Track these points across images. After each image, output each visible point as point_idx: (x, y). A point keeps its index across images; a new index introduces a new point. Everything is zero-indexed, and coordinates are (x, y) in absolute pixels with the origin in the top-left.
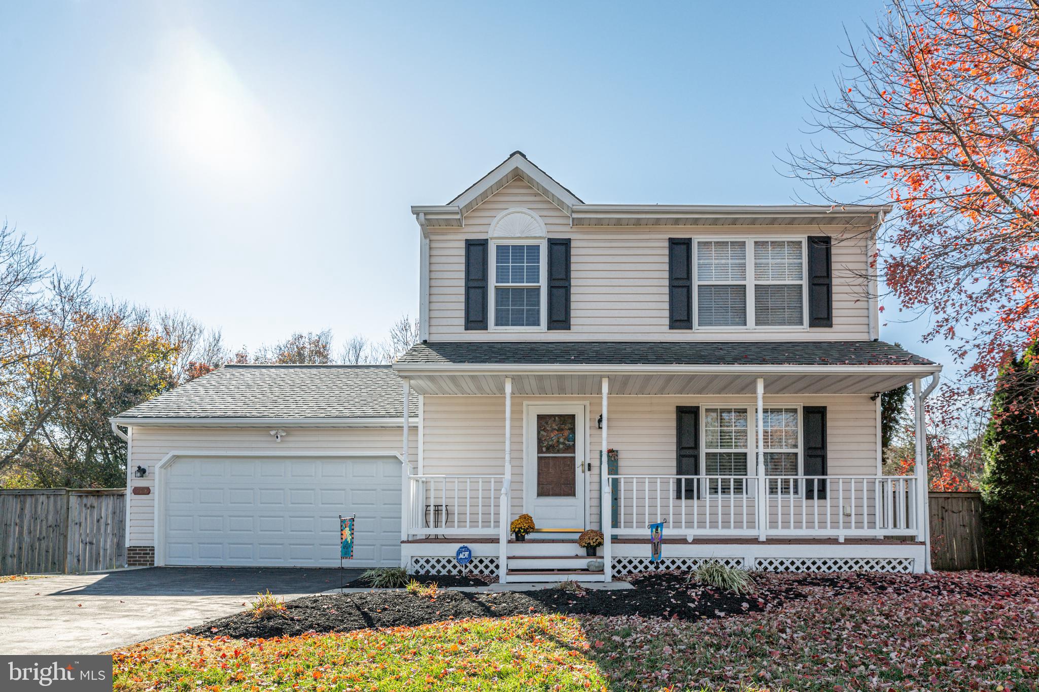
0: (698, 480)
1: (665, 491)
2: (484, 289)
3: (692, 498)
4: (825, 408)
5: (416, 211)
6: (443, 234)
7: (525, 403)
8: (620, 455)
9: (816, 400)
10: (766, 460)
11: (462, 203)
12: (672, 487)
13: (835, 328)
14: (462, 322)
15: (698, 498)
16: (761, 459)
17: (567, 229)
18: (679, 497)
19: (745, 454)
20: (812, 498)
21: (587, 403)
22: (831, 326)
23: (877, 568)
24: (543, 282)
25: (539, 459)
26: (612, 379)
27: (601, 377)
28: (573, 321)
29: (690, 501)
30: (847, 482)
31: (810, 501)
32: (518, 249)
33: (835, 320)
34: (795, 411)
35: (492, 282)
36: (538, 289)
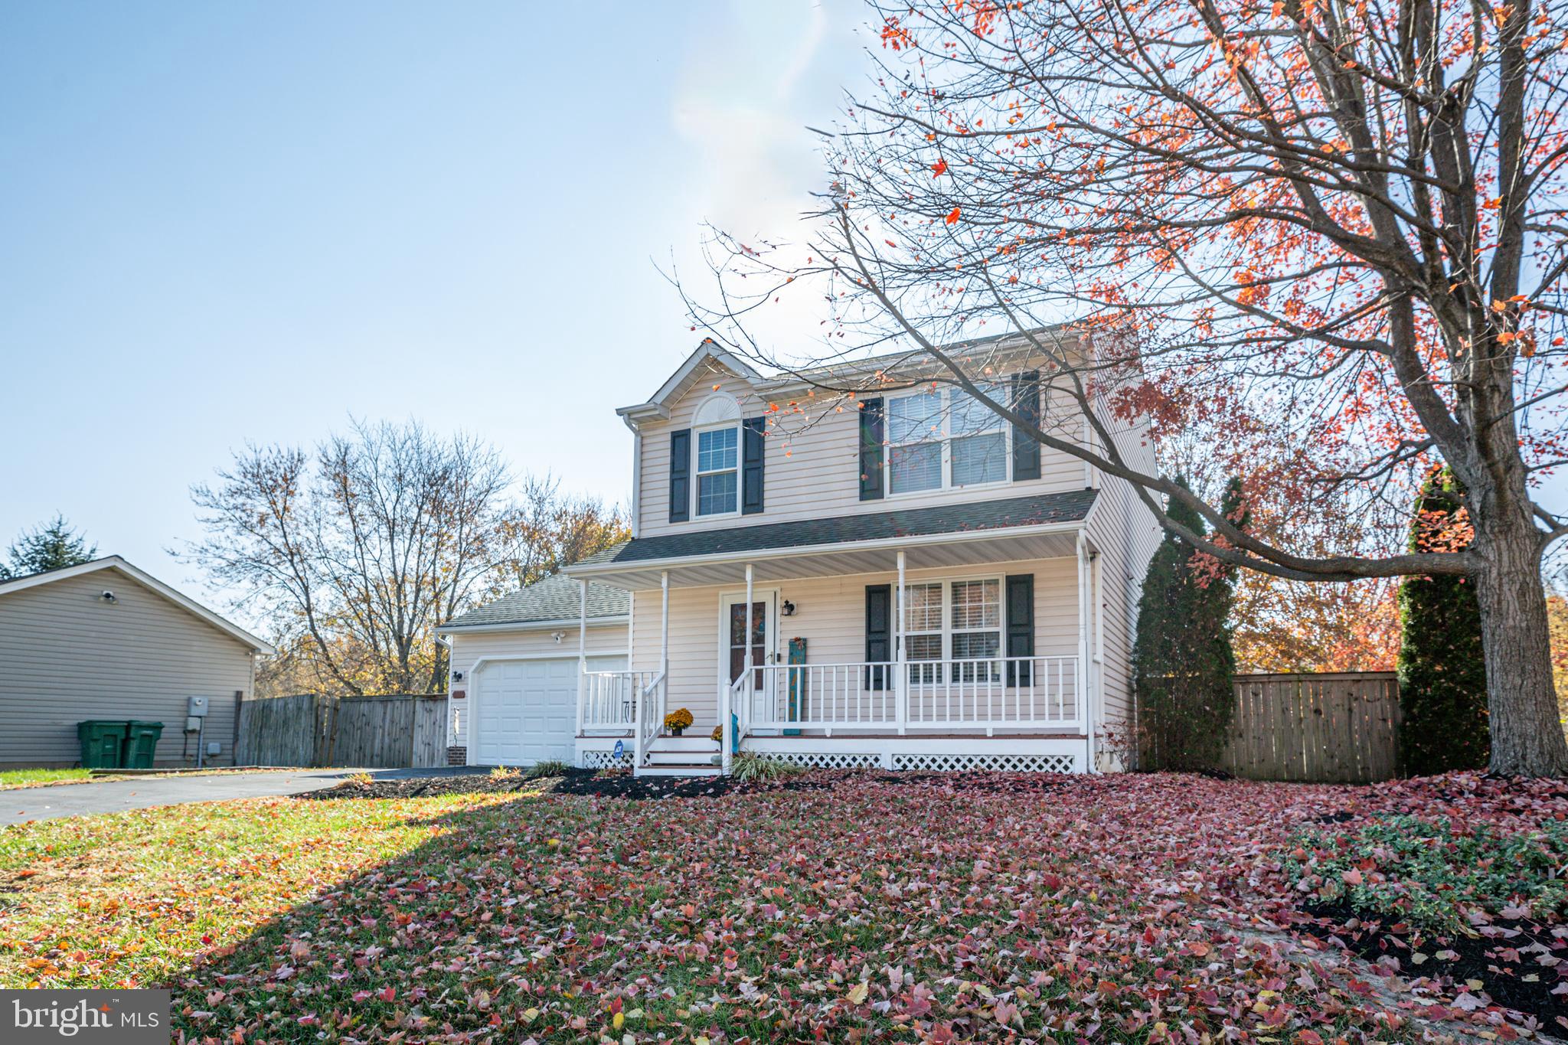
0: (888, 667)
1: (853, 681)
2: (686, 480)
3: (881, 688)
4: (1032, 576)
5: (620, 412)
6: (653, 429)
7: (721, 593)
8: (810, 644)
9: (1019, 567)
10: (908, 646)
11: (659, 400)
12: (860, 677)
13: (1044, 478)
14: (667, 515)
15: (888, 688)
16: (902, 642)
17: (759, 407)
18: (867, 688)
19: (940, 636)
20: (1014, 685)
21: (777, 589)
22: (1039, 476)
23: (1034, 767)
24: (739, 468)
25: (732, 651)
26: (756, 565)
27: (745, 564)
28: (766, 503)
29: (878, 692)
30: (1053, 665)
31: (1011, 689)
32: (718, 434)
33: (1044, 470)
34: (996, 582)
35: (694, 472)
36: (735, 473)
